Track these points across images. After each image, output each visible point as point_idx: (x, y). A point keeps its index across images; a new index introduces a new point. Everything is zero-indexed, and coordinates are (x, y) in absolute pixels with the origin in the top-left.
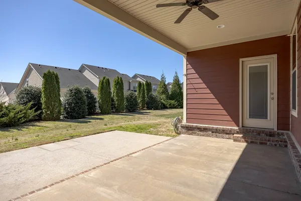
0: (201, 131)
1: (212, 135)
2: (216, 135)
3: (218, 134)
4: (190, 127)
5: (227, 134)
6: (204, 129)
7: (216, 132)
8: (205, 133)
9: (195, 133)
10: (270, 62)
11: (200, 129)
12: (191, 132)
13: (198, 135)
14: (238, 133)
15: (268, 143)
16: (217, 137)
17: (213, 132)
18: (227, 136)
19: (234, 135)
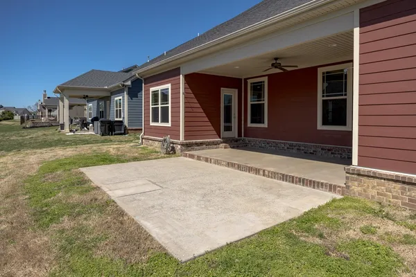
0: (198, 146)
1: (206, 148)
3: (210, 147)
5: (215, 144)
6: (200, 143)
7: (209, 144)
8: (201, 147)
10: (233, 93)
13: (196, 149)
14: (221, 143)
17: (206, 145)
18: (215, 146)
19: (221, 145)
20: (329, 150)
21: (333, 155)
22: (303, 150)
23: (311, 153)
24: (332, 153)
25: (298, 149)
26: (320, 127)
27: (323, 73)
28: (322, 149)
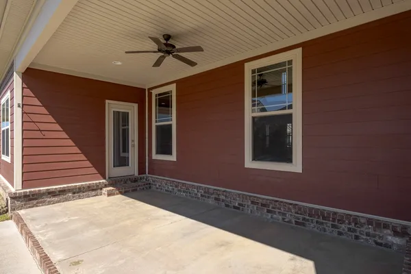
0: (54, 196)
1: (73, 197)
2: (79, 196)
3: (81, 194)
4: (33, 195)
5: (93, 190)
6: (60, 191)
8: (61, 197)
9: (44, 202)
11: (52, 194)
12: (35, 202)
13: (49, 203)
14: (106, 186)
15: (138, 189)
16: (80, 198)
17: (74, 193)
18: (94, 193)
19: (105, 190)
20: (263, 205)
21: (270, 215)
22: (223, 200)
23: (235, 207)
24: (269, 211)
25: (216, 199)
26: (249, 163)
27: (253, 72)
28: (253, 202)
